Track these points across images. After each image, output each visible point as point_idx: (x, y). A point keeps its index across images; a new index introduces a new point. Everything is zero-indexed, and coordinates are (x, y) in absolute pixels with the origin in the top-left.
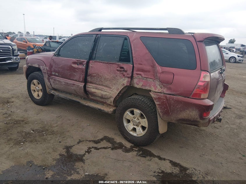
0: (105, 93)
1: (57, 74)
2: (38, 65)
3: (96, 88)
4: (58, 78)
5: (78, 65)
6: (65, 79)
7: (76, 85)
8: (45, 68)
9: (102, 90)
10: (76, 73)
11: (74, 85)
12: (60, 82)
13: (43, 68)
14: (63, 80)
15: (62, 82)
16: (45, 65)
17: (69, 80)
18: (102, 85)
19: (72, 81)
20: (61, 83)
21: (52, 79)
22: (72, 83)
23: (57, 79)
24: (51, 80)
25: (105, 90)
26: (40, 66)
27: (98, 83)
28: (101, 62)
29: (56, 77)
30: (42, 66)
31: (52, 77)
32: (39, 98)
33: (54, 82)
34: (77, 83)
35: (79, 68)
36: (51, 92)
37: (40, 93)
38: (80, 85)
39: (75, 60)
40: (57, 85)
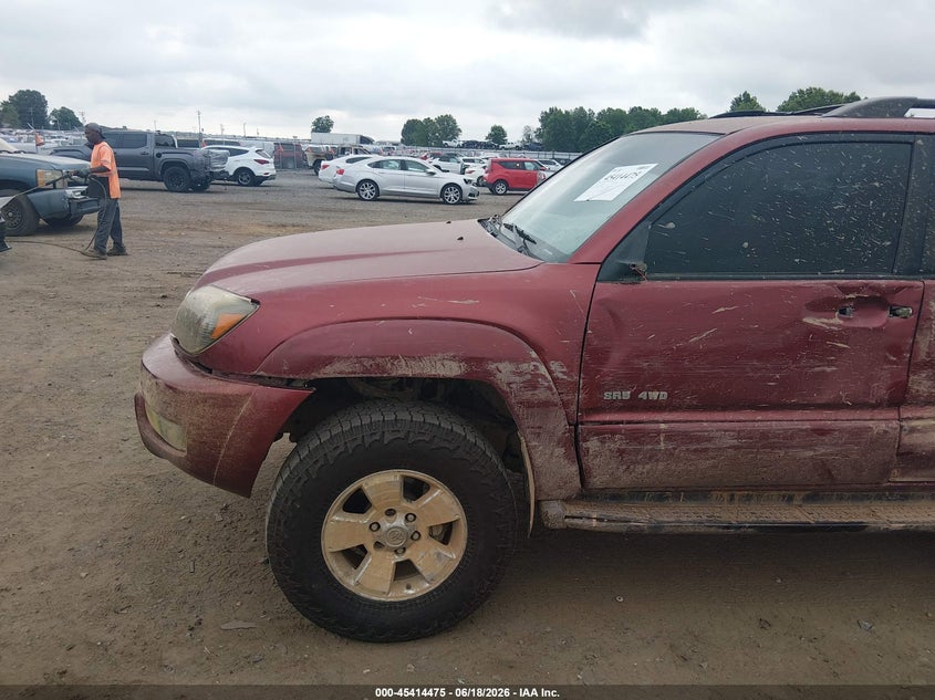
1: (655, 394)
2: (468, 360)
4: (663, 422)
5: (843, 312)
6: (730, 416)
7: (841, 431)
8: (543, 370)
10: (830, 364)
11: (821, 432)
12: (699, 439)
13: (520, 374)
14: (719, 426)
15: (709, 440)
16: (534, 355)
17: (771, 415)
19: (797, 415)
20: (705, 445)
21: (614, 433)
22: (807, 425)
23: (663, 426)
24: (593, 444)
26: (492, 367)
29: (644, 417)
30: (512, 360)
31: (610, 423)
32: (411, 592)
33: (621, 452)
34: (845, 420)
35: (855, 330)
36: (576, 521)
37: (432, 552)
38: (871, 424)
39: (820, 284)
40: (661, 466)
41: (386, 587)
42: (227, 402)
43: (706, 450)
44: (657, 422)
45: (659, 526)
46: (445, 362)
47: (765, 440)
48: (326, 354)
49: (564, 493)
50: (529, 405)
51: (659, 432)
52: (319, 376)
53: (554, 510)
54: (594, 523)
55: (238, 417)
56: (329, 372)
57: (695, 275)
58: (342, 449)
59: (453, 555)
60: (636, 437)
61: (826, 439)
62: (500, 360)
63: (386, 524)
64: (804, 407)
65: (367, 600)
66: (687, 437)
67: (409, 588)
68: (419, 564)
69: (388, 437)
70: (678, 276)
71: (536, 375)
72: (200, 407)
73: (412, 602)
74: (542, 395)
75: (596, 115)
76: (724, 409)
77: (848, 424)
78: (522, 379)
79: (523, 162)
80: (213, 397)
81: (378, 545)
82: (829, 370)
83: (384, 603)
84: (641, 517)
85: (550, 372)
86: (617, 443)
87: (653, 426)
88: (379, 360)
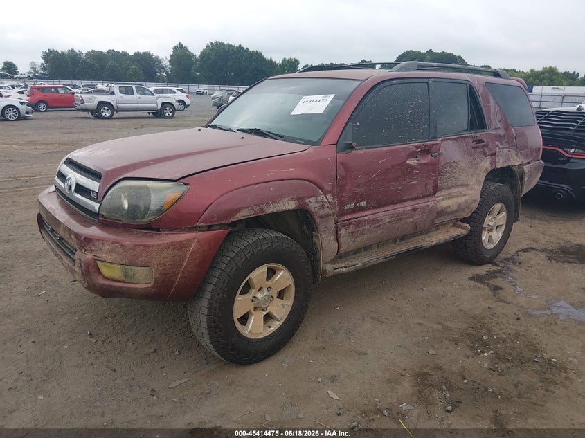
0: (463, 199)
1: (363, 204)
2: (298, 199)
3: (449, 197)
4: (365, 216)
5: (417, 157)
6: (386, 208)
7: (420, 208)
8: (325, 199)
9: (457, 196)
10: (415, 180)
12: (378, 221)
13: (318, 202)
14: (384, 214)
15: (381, 221)
16: (321, 192)
17: (399, 206)
18: (457, 186)
19: (406, 204)
20: (380, 223)
22: (410, 208)
23: (366, 218)
24: (342, 232)
25: (463, 193)
26: (307, 201)
27: (450, 185)
28: (449, 139)
29: (358, 215)
30: (314, 196)
31: (347, 220)
32: (272, 329)
33: (352, 233)
34: (421, 203)
35: (421, 164)
36: (338, 270)
37: (280, 304)
38: (429, 203)
39: (410, 146)
40: (366, 236)
41: (261, 330)
42: (182, 245)
43: (380, 225)
44: (363, 216)
45: (365, 263)
46: (290, 202)
47: (398, 217)
48: (236, 207)
49: (330, 258)
50: (322, 217)
51: (365, 221)
52: (234, 220)
53: (329, 267)
54: (344, 269)
55: (189, 253)
56: (239, 217)
57: (369, 146)
58: (244, 259)
59: (288, 303)
60: (358, 224)
61: (416, 212)
62: (310, 197)
63: (260, 296)
64: (408, 200)
65: (255, 339)
66: (374, 221)
67: (270, 327)
68: (275, 313)
69: (264, 247)
70: (364, 147)
71: (323, 202)
72: (165, 252)
73: (274, 334)
74: (326, 211)
75: (84, 55)
76: (384, 206)
77: (422, 205)
78: (318, 205)
79: (56, 88)
80: (174, 244)
81: (255, 308)
82: (414, 183)
83: (262, 339)
84: (359, 262)
85: (327, 199)
86: (352, 228)
87: (363, 218)
88: (261, 206)
